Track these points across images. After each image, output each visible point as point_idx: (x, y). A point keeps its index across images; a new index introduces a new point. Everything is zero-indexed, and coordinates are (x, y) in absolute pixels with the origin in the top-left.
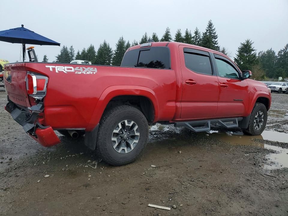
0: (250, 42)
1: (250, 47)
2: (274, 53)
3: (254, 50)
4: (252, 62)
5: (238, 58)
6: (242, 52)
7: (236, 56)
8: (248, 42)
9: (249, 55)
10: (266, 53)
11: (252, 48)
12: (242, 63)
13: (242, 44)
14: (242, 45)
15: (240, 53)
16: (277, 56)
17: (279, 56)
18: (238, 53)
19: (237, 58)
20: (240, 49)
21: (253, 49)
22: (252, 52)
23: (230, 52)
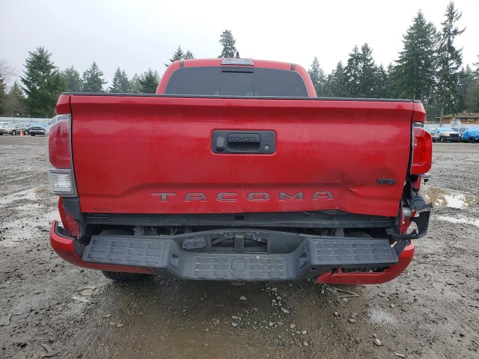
0: (45, 52)
1: (47, 62)
2: (77, 75)
3: (53, 67)
4: (55, 88)
5: (28, 79)
6: (35, 68)
7: (24, 74)
8: (41, 51)
9: (47, 75)
10: (64, 73)
11: (51, 63)
12: (38, 88)
13: (33, 54)
14: (33, 56)
15: (31, 71)
16: (83, 79)
17: (85, 80)
18: (26, 70)
19: (26, 79)
20: (30, 62)
21: (53, 65)
22: (52, 70)
23: (13, 67)
